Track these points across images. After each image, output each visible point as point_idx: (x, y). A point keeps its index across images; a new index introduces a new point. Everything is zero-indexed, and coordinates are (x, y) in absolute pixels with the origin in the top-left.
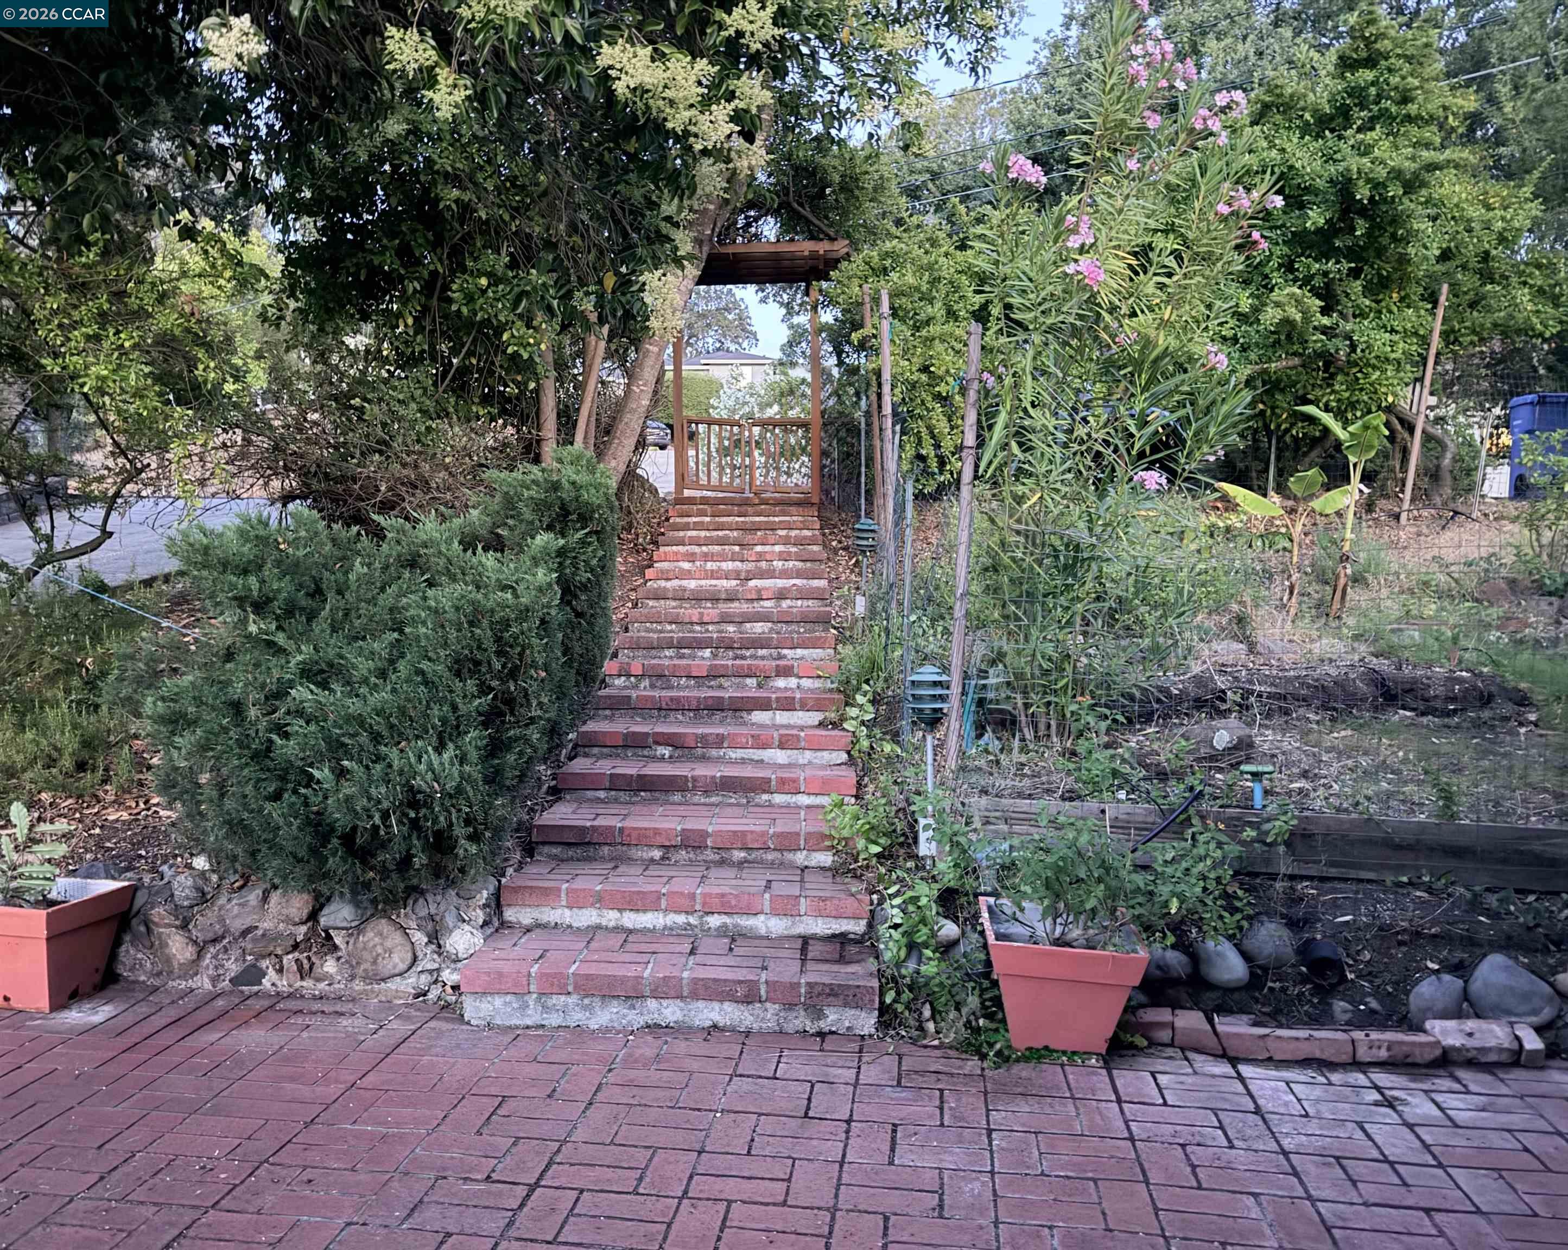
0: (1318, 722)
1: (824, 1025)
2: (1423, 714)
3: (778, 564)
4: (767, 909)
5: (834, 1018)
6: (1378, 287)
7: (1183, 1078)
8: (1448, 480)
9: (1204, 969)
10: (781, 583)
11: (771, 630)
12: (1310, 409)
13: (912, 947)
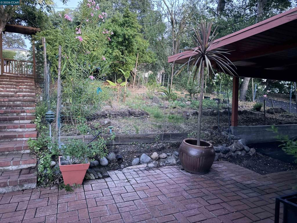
0: (121, 119)
1: (24, 188)
2: (135, 117)
3: (24, 90)
4: (12, 164)
5: (26, 186)
6: (130, 52)
7: (96, 184)
8: (139, 82)
9: (101, 163)
10: (24, 94)
11: (21, 103)
12: (120, 69)
13: (45, 168)
